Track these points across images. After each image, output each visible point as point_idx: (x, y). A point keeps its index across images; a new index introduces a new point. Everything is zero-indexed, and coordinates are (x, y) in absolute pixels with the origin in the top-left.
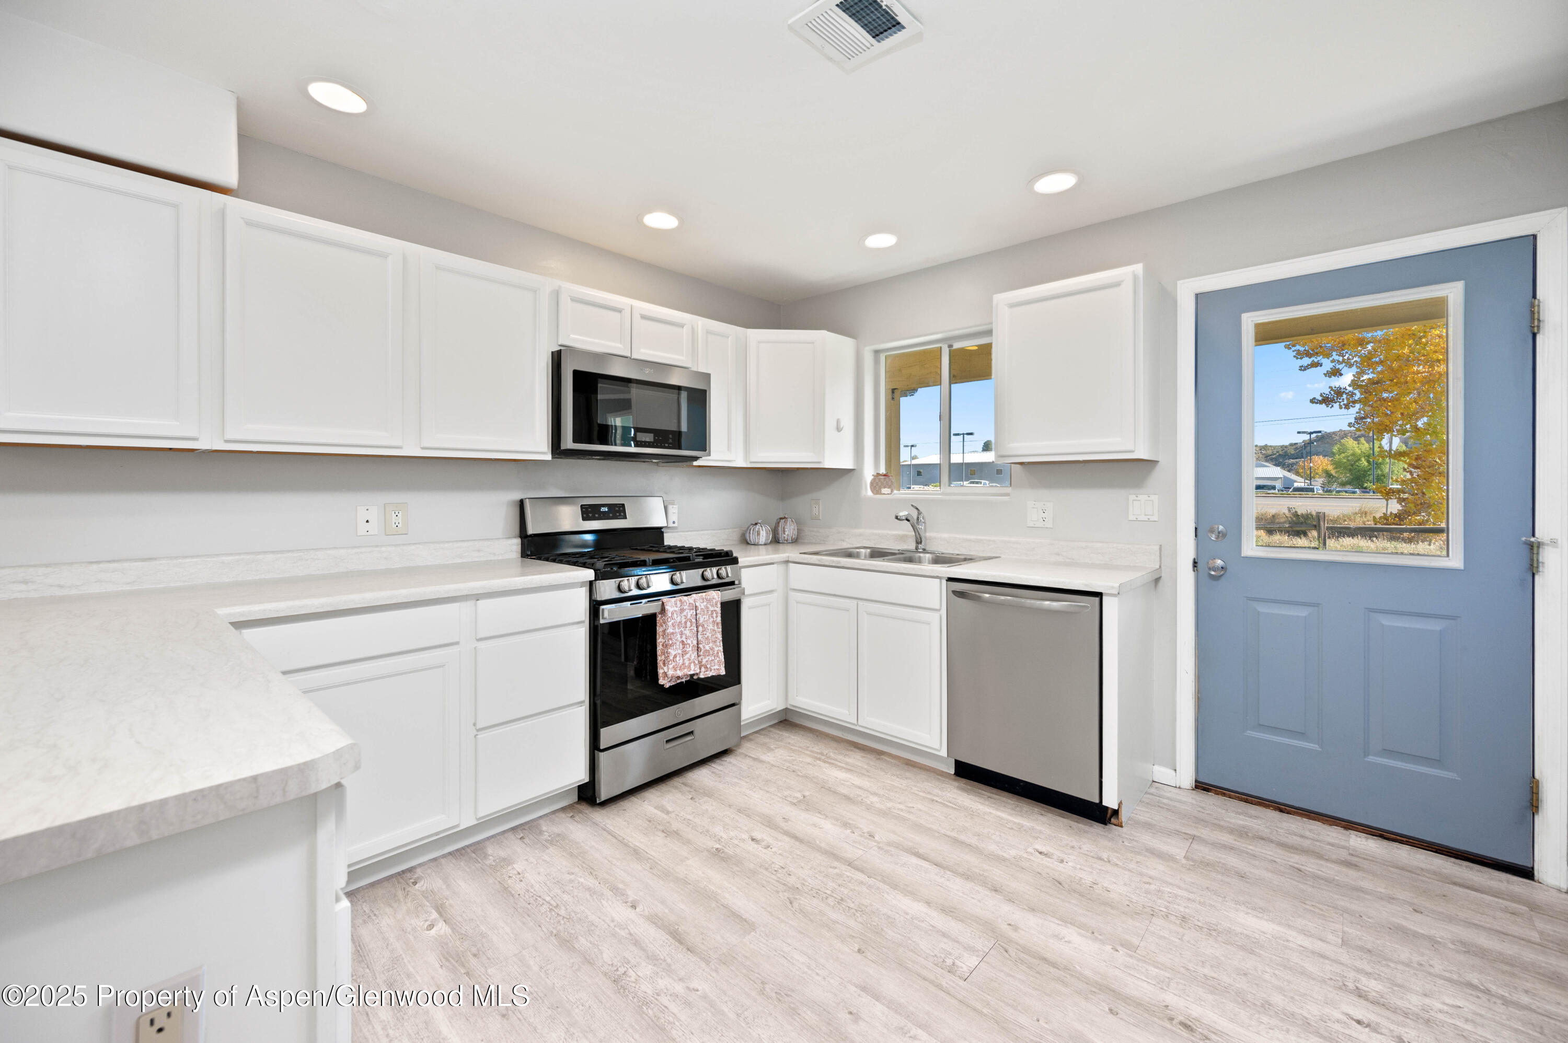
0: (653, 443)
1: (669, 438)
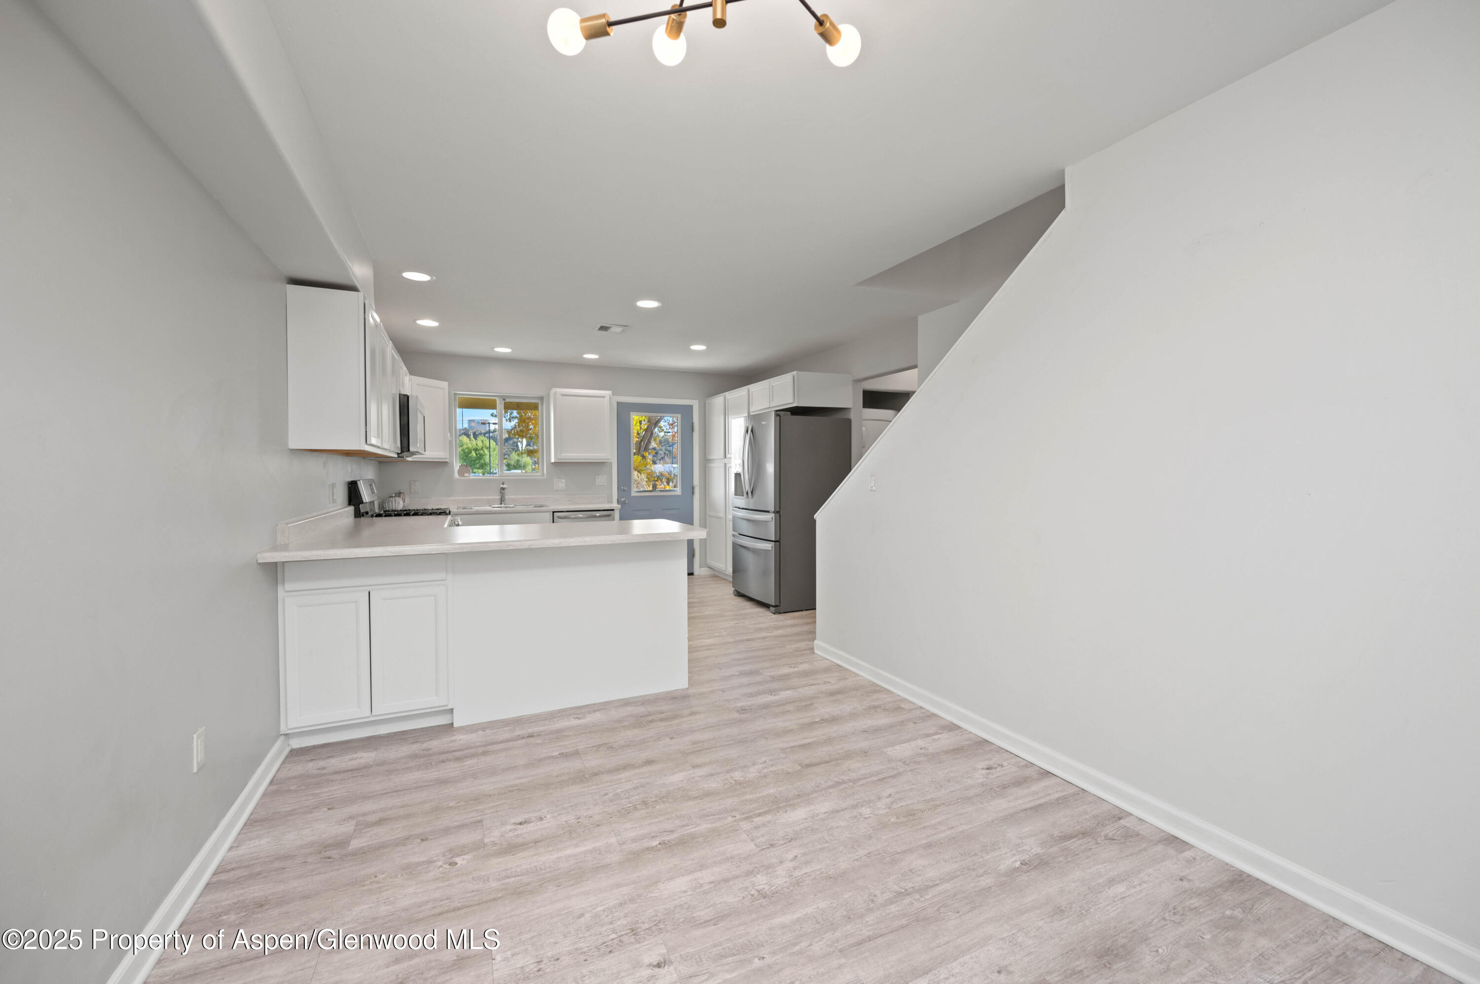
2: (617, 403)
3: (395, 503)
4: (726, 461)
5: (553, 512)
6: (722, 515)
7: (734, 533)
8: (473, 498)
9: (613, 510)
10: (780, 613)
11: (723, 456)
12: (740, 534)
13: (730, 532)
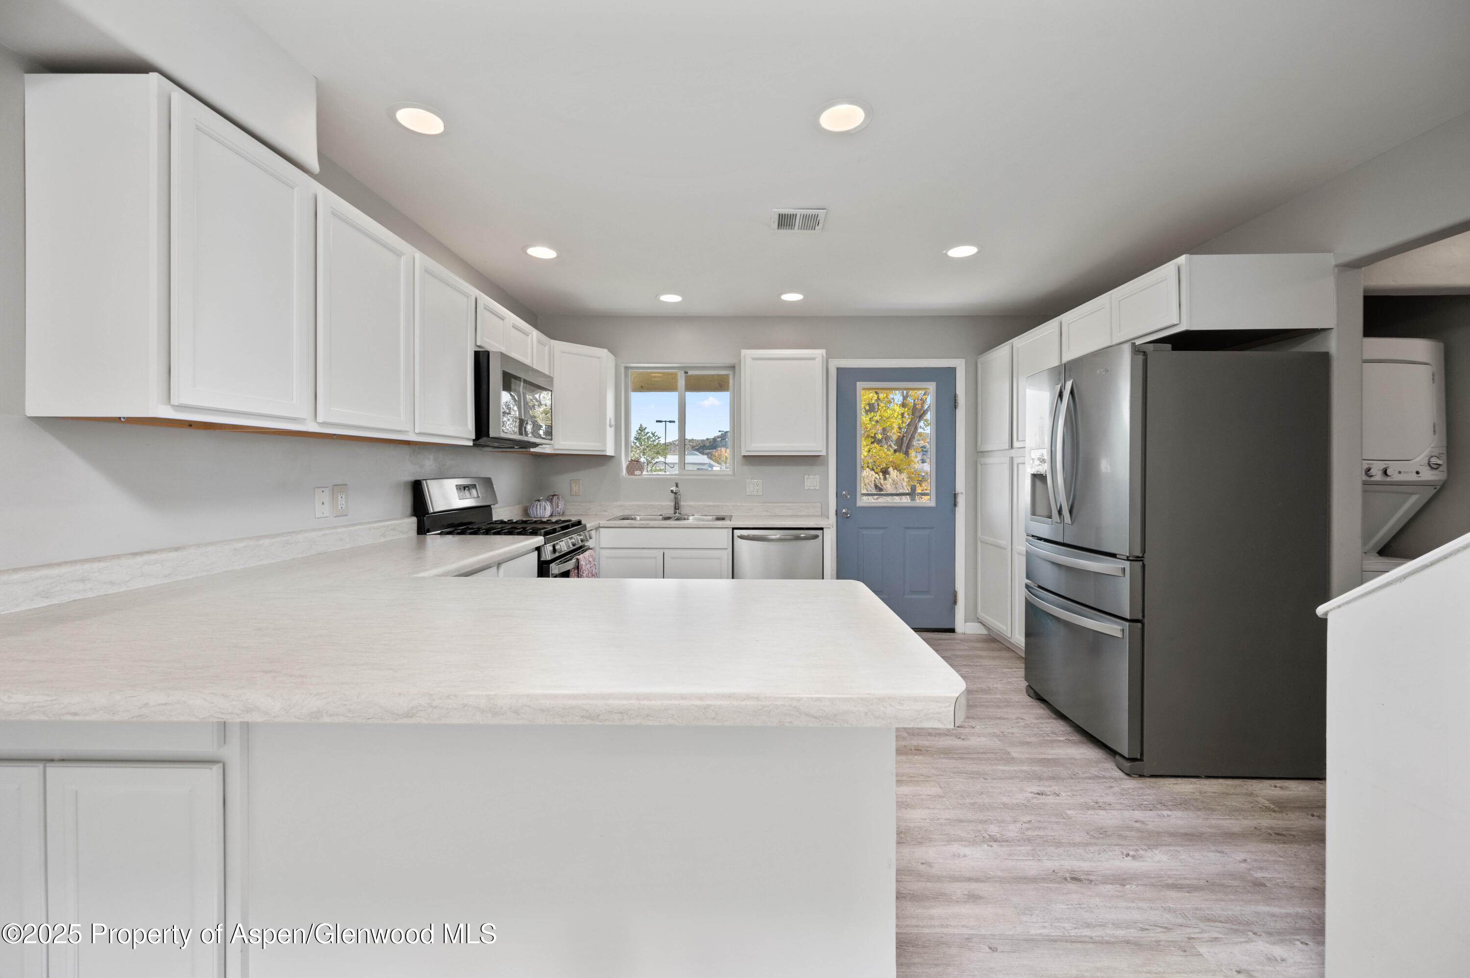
2: (838, 369)
3: (540, 508)
4: (1013, 453)
5: (734, 529)
6: (1005, 542)
7: (1028, 581)
8: (642, 503)
9: (822, 529)
10: (1141, 776)
11: (1007, 445)
12: (1040, 587)
13: (1021, 580)
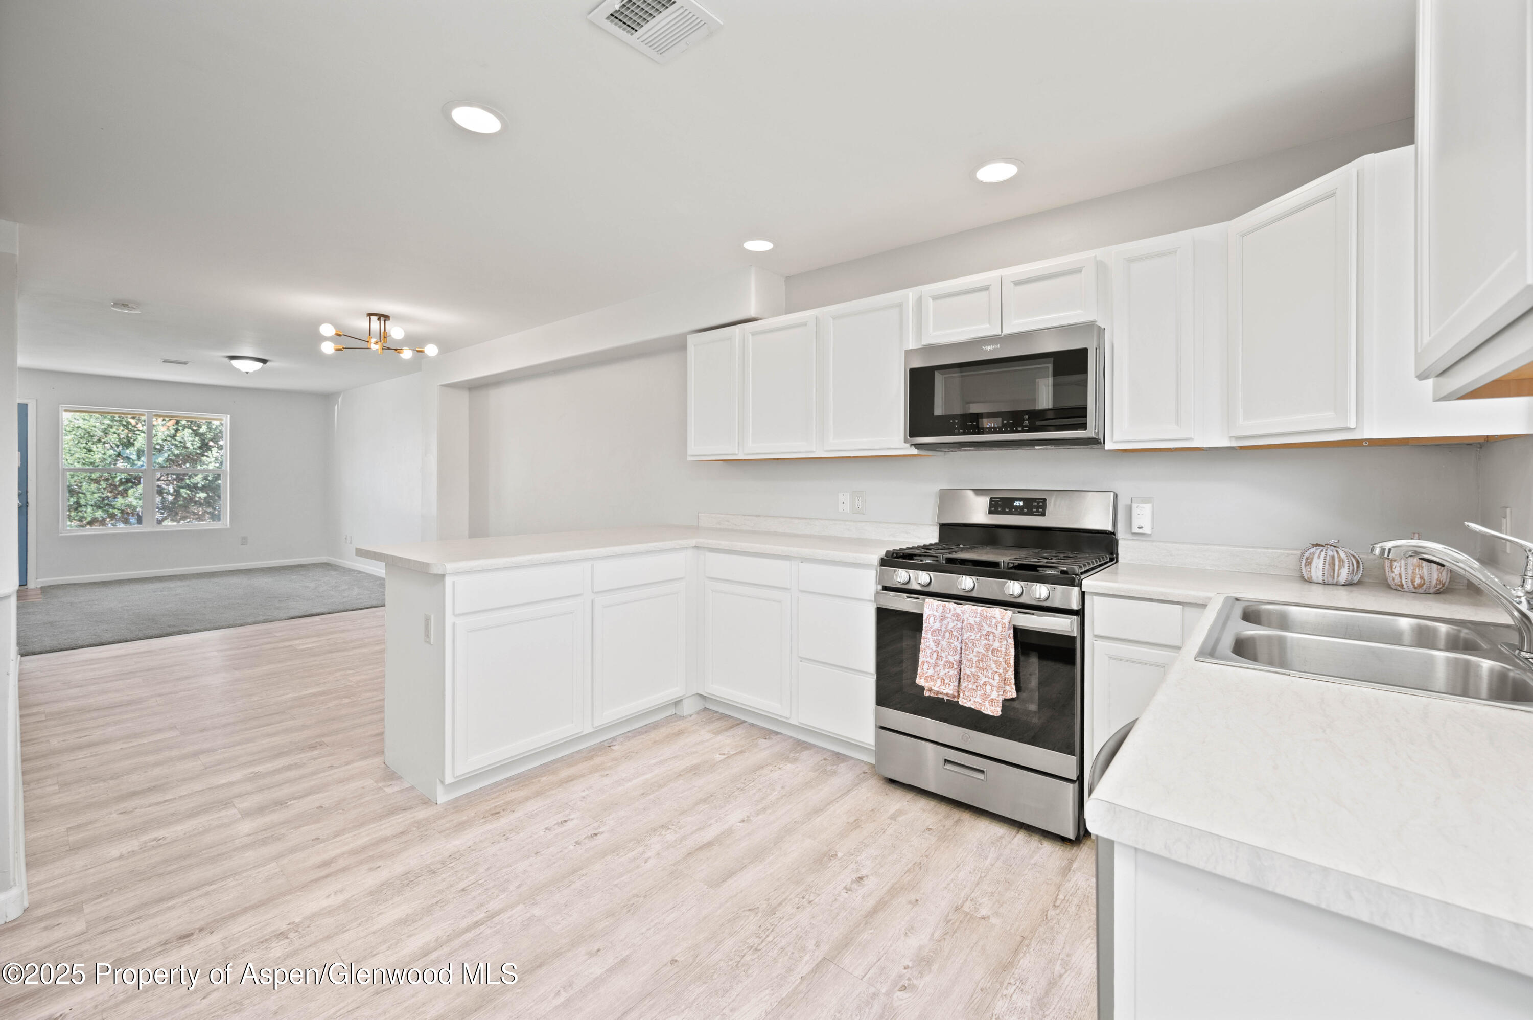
0: (1000, 428)
1: (1028, 420)
